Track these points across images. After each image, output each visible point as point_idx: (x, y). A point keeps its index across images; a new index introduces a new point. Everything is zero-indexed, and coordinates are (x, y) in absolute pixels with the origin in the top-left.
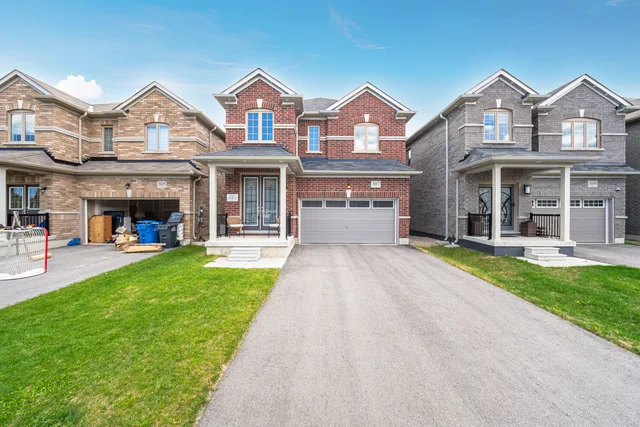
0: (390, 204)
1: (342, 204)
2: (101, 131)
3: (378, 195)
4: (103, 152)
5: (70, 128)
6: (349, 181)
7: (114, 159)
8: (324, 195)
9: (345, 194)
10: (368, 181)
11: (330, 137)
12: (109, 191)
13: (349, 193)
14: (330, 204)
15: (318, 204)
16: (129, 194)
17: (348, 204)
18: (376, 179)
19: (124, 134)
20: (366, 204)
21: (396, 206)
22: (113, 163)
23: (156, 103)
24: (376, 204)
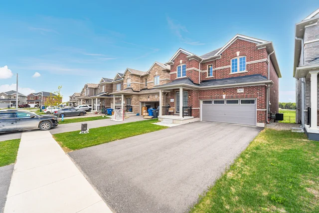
0: (253, 102)
1: (222, 102)
2: (145, 80)
3: (242, 97)
4: (145, 87)
5: (137, 81)
6: (225, 90)
7: (147, 89)
8: (211, 98)
9: (222, 97)
10: (235, 89)
11: (217, 69)
12: (145, 99)
13: (224, 96)
14: (216, 102)
15: (210, 102)
16: (149, 100)
17: (225, 102)
18: (241, 88)
19: (149, 81)
20: (236, 102)
21: (256, 103)
22: (147, 90)
23: (156, 69)
24: (243, 102)
